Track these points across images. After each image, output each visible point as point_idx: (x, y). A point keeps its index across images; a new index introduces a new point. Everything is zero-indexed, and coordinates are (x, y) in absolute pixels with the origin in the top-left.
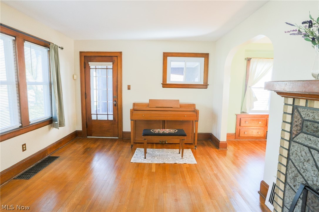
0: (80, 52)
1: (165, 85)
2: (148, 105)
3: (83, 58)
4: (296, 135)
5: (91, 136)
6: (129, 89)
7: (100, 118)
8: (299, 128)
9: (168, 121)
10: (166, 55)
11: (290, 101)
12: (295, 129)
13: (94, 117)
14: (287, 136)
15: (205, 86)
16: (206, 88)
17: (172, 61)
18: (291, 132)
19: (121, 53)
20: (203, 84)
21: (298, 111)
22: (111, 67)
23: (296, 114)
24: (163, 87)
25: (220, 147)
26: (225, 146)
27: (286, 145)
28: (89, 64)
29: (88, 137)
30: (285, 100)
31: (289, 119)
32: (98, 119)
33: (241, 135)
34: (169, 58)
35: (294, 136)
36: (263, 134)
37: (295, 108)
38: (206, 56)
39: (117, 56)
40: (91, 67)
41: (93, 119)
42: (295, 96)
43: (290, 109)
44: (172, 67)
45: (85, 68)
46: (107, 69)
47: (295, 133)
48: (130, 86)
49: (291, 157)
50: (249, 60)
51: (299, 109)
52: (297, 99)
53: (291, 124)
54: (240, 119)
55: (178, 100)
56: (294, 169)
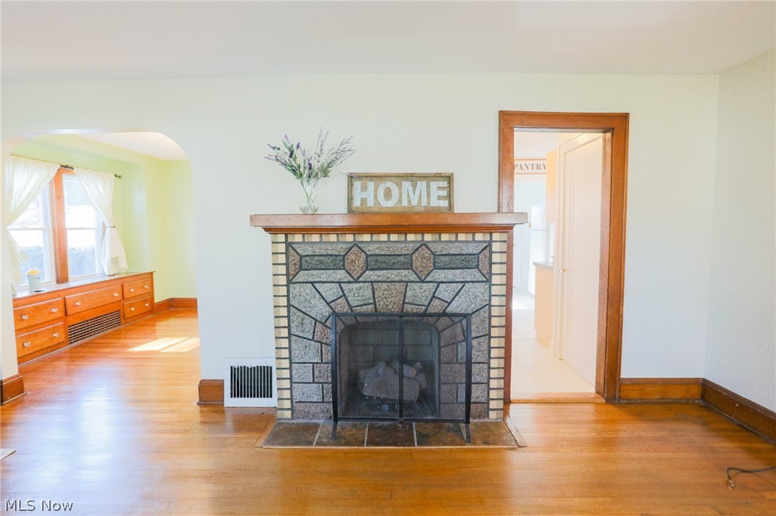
4: (295, 275)
8: (298, 266)
11: (281, 238)
12: (292, 268)
14: (283, 280)
18: (287, 274)
21: (292, 247)
23: (291, 251)
27: (283, 290)
31: (282, 259)
35: (291, 277)
36: (63, 334)
37: (289, 245)
42: (288, 231)
43: (282, 248)
47: (293, 273)
49: (292, 303)
51: (294, 246)
52: (291, 235)
53: (286, 264)
56: (298, 313)
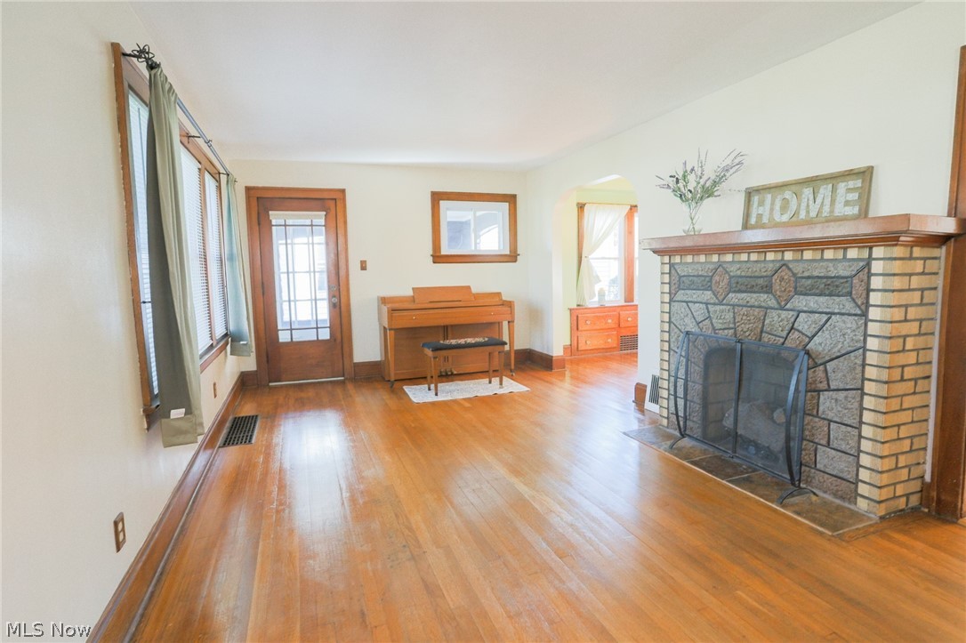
0: (246, 187)
1: (438, 258)
2: (413, 299)
3: (254, 203)
4: (675, 294)
5: (279, 381)
6: (363, 266)
7: (299, 336)
8: (677, 286)
9: (452, 326)
10: (437, 197)
11: (666, 259)
12: (673, 288)
13: (284, 337)
14: (667, 298)
15: (513, 257)
16: (515, 261)
17: (448, 209)
18: (670, 293)
19: (343, 191)
20: (508, 253)
21: (674, 268)
22: (322, 222)
23: (673, 272)
24: (434, 262)
25: (554, 366)
26: (562, 363)
27: (666, 307)
28: (269, 215)
29: (271, 384)
30: (661, 260)
31: (667, 279)
32: (294, 340)
33: (582, 347)
34: (443, 204)
35: (673, 296)
36: (616, 342)
37: (672, 265)
38: (511, 199)
39: (335, 199)
40: (274, 222)
41: (281, 341)
42: (671, 253)
43: (667, 269)
44: (449, 220)
45: (259, 224)
46: (285, 225)
47: (674, 292)
48: (365, 262)
49: (672, 320)
50: (581, 207)
51: (675, 266)
52: (673, 256)
53: (669, 283)
54: (577, 317)
55: (469, 288)
56: (676, 330)
